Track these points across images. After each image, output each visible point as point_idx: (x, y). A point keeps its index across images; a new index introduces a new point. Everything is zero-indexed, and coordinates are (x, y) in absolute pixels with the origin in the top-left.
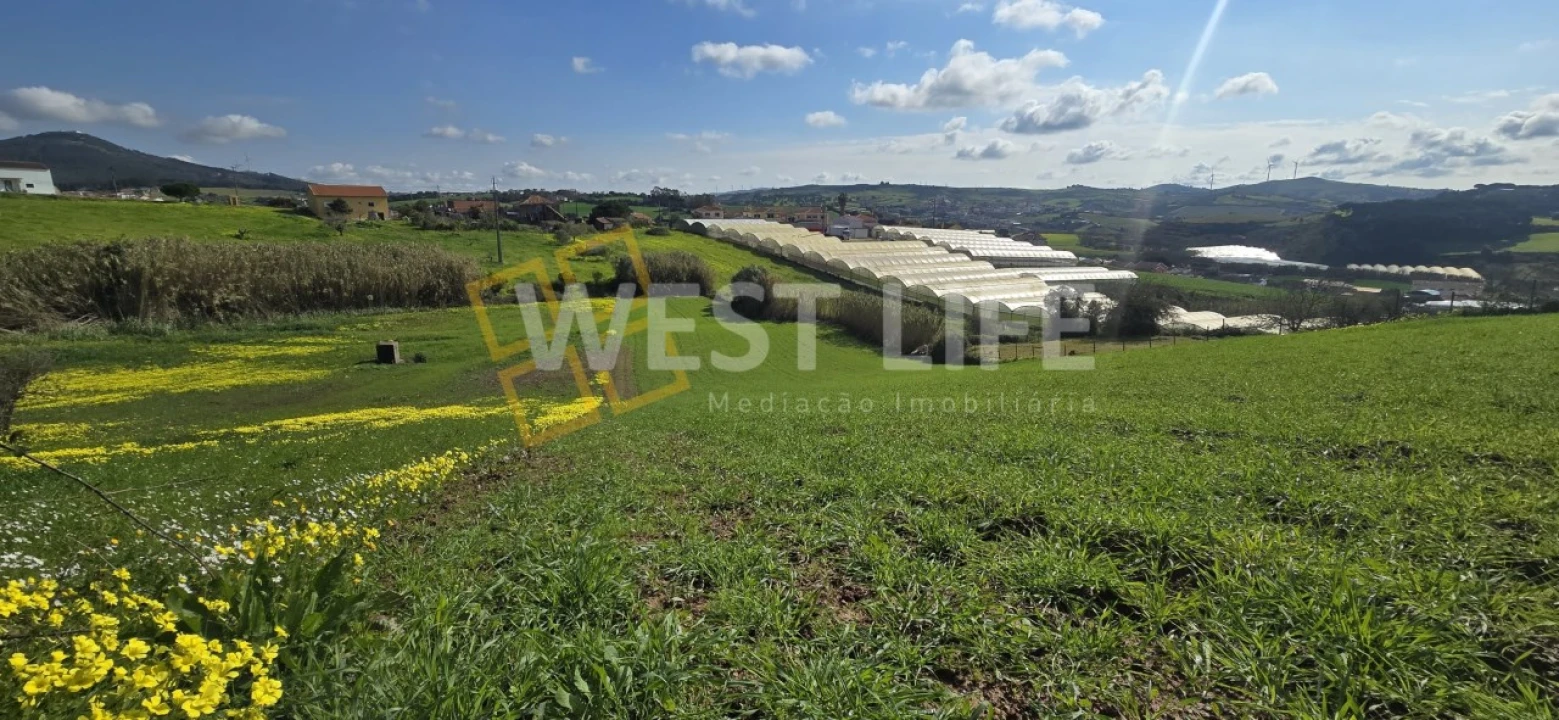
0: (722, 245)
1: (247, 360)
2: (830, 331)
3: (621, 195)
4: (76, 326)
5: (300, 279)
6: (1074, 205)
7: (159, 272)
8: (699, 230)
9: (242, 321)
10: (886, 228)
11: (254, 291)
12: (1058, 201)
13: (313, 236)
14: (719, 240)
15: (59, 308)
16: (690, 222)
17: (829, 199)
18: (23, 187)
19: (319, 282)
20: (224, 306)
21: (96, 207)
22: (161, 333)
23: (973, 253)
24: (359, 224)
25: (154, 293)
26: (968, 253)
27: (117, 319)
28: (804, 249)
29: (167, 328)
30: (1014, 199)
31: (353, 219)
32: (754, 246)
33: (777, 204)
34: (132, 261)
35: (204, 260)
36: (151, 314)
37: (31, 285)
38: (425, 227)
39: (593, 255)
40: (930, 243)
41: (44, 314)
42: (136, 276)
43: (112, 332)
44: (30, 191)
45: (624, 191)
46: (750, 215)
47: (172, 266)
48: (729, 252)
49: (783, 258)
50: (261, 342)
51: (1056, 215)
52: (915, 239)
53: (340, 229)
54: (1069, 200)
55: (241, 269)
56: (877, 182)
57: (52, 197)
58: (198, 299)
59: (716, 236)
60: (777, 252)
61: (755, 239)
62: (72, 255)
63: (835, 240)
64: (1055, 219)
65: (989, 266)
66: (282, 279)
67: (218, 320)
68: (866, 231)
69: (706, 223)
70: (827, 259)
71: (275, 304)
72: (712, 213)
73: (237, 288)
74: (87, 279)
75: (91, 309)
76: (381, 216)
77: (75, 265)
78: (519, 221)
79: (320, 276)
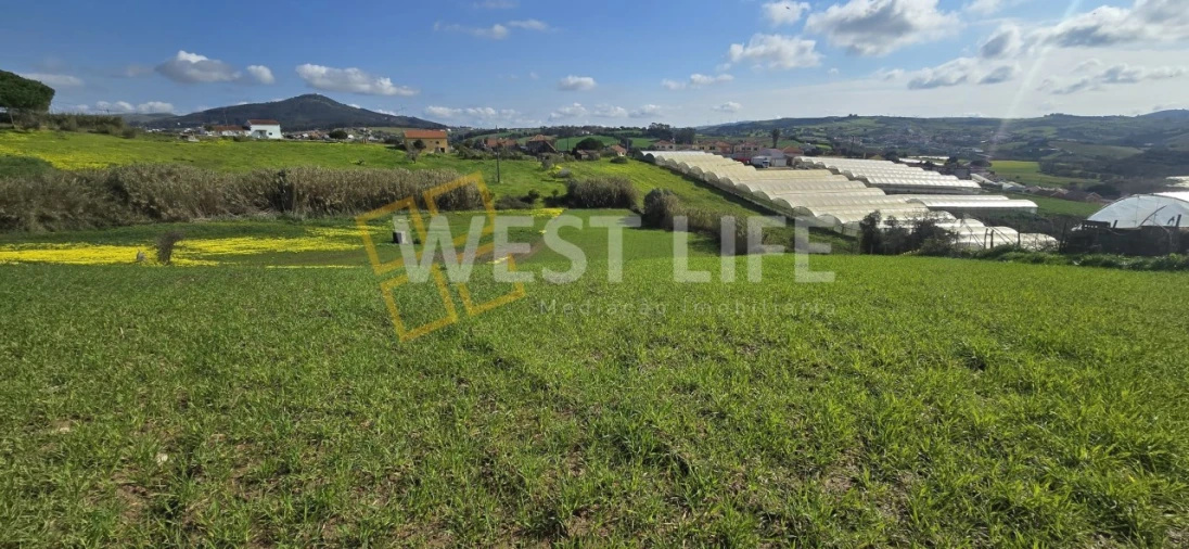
0: (663, 171)
1: (327, 237)
2: (701, 239)
3: (628, 129)
4: (263, 214)
5: (372, 190)
6: (1049, 132)
7: (301, 186)
8: (650, 160)
9: (340, 216)
10: (804, 159)
11: (348, 198)
12: (1032, 129)
13: (400, 163)
14: (663, 167)
15: (257, 205)
16: (645, 153)
17: (799, 130)
18: (267, 134)
19: (383, 193)
20: (331, 206)
21: (296, 147)
22: (300, 220)
23: (870, 181)
24: (429, 155)
25: (300, 198)
26: (865, 181)
27: (282, 210)
28: (720, 175)
29: (303, 217)
30: (982, 127)
31: (425, 152)
32: (686, 172)
33: (753, 135)
34: (289, 181)
35: (324, 180)
36: (297, 210)
37: (244, 192)
38: (466, 157)
39: (562, 177)
40: (835, 171)
41: (250, 208)
42: (290, 188)
43: (279, 218)
44: (271, 137)
45: (631, 126)
46: (697, 147)
47: (307, 183)
48: (664, 176)
49: (705, 182)
50: (343, 228)
51: (1022, 143)
52: (824, 167)
53: (413, 159)
54: (1046, 128)
55: (342, 185)
56: (846, 115)
57: (279, 140)
58: (318, 201)
59: (660, 164)
60: (701, 177)
61: (687, 167)
62: (263, 177)
63: (752, 168)
64: (1021, 147)
65: (881, 192)
66: (363, 191)
67: (328, 214)
68: (784, 162)
69: (656, 154)
70: (735, 183)
71: (359, 206)
72: (667, 146)
73: (339, 196)
74: (269, 190)
75: (270, 206)
76: (443, 150)
77: (264, 183)
78: (526, 153)
79: (383, 190)
